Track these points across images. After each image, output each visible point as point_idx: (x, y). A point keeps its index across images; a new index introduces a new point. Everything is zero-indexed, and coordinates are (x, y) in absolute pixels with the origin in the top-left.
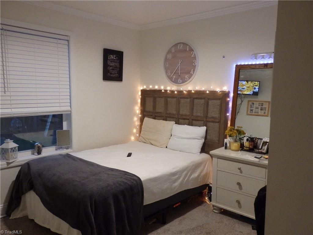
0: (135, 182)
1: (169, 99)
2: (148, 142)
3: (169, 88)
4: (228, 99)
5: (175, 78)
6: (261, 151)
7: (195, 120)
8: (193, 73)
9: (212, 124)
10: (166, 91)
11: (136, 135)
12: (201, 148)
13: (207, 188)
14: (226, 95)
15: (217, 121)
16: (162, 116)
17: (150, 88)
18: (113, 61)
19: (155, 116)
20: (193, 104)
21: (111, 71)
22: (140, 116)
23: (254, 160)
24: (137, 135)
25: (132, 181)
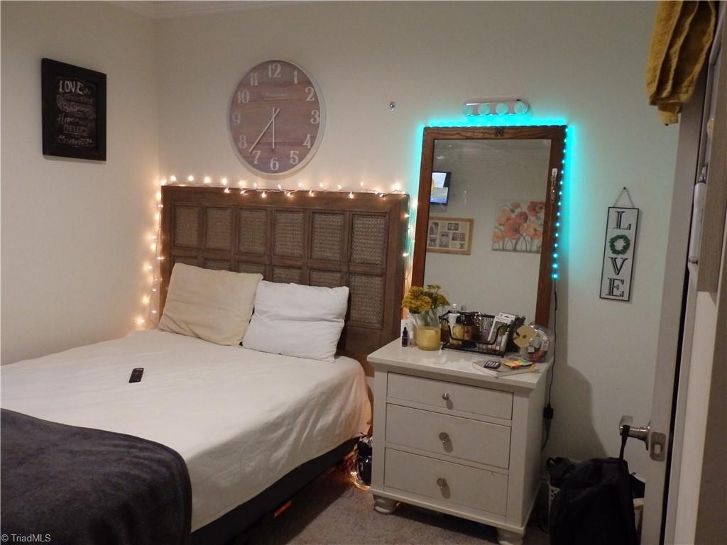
0: (163, 470)
1: (245, 214)
2: (187, 329)
3: (242, 184)
4: (406, 216)
5: (260, 156)
6: (494, 346)
7: (319, 270)
8: (312, 145)
9: (364, 279)
10: (235, 191)
11: (150, 312)
12: (336, 343)
13: (356, 447)
14: (399, 203)
15: (379, 271)
16: (224, 260)
17: (189, 183)
18: (73, 98)
19: (206, 259)
20: (312, 226)
21: (70, 128)
22: (161, 258)
23: (482, 374)
24: (154, 312)
25: (156, 467)
